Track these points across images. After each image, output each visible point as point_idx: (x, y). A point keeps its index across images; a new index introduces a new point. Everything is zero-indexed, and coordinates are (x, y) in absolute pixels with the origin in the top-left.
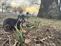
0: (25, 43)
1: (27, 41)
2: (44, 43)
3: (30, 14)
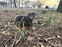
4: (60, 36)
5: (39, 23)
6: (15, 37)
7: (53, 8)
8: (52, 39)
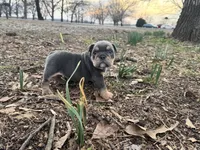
0: (94, 137)
1: (100, 132)
2: (158, 143)
3: (150, 27)
4: (193, 122)
5: (123, 76)
6: (53, 127)
7: (159, 26)
8: (169, 132)
